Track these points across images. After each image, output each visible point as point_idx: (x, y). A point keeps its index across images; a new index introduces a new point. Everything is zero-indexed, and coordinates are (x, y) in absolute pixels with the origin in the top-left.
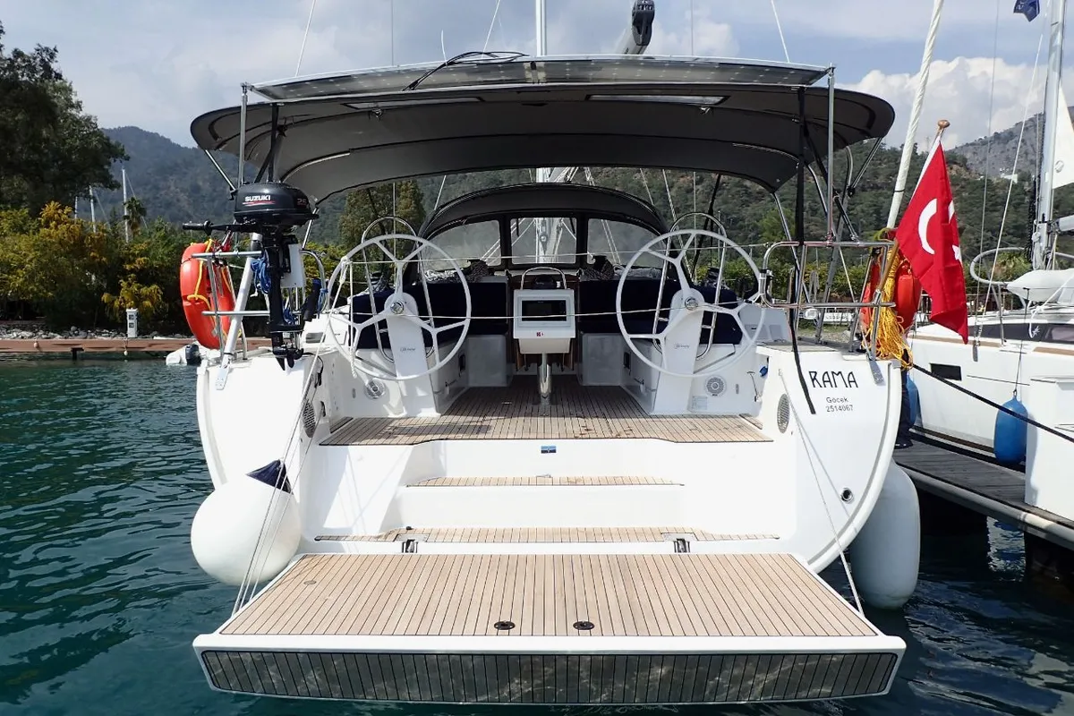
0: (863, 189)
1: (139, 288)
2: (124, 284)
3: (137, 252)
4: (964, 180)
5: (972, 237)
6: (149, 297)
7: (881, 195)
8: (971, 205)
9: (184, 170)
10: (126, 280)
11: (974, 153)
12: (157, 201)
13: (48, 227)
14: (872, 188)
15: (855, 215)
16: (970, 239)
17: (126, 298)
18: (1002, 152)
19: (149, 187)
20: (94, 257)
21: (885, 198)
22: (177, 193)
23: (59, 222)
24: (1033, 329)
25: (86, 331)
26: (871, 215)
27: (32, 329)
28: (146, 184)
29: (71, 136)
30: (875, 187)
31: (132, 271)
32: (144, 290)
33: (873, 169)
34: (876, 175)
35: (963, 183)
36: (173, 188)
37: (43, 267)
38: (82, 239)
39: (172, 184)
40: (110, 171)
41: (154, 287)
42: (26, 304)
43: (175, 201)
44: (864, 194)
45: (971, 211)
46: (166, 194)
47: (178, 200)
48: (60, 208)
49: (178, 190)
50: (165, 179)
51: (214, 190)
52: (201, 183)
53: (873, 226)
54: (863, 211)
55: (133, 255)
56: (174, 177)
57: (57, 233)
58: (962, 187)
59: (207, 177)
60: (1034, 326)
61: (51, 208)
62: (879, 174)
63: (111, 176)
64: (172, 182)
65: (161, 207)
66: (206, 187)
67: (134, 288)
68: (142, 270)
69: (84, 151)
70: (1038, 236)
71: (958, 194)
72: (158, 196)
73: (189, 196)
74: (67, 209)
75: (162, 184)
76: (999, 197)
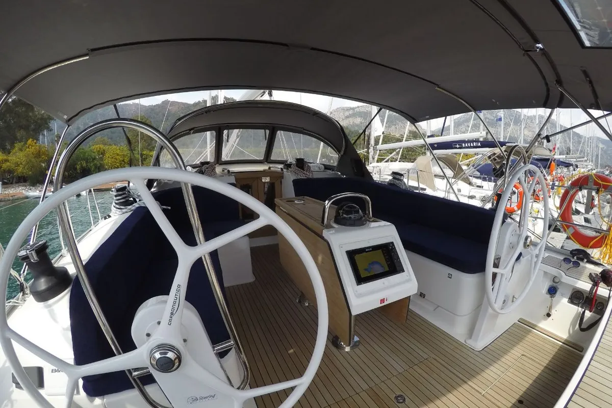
13: (29, 148)
23: (32, 146)
27: (26, 186)
29: (38, 114)
37: (28, 163)
38: (39, 151)
42: (24, 177)
48: (33, 141)
52: (80, 126)
57: (32, 150)
61: (30, 141)
69: (42, 119)
74: (35, 141)
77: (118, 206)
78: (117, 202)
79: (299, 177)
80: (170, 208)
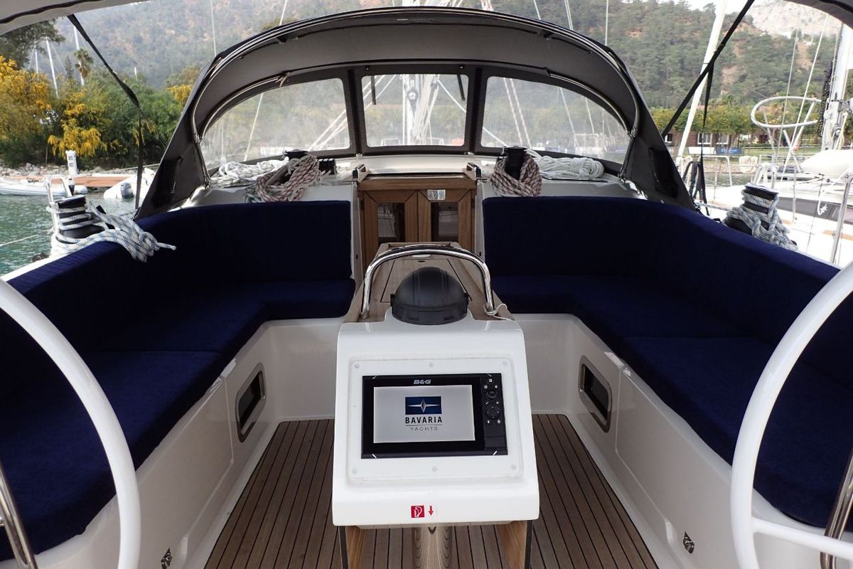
0: (672, 43)
1: (80, 131)
2: (66, 128)
3: (76, 100)
4: (750, 36)
5: (752, 82)
6: (90, 138)
7: (685, 47)
8: (754, 56)
9: (128, 23)
10: (67, 124)
11: (759, 13)
12: (107, 50)
14: (678, 42)
15: (664, 64)
16: (751, 84)
17: (70, 140)
18: (781, 13)
19: (100, 38)
20: (39, 105)
21: (688, 50)
22: (123, 42)
24: (821, 207)
25: (39, 167)
26: (677, 64)
28: (98, 36)
30: (682, 41)
31: (73, 116)
32: (85, 133)
33: (680, 26)
34: (682, 31)
35: (749, 38)
36: (119, 38)
38: (27, 88)
39: (118, 34)
40: (54, 26)
41: (93, 130)
43: (122, 48)
44: (672, 47)
45: (753, 61)
46: (115, 43)
47: (125, 49)
48: (6, 61)
49: (124, 41)
50: (113, 31)
51: (155, 41)
52: (142, 34)
53: (677, 73)
54: (670, 61)
55: (73, 102)
56: (120, 29)
58: (748, 42)
59: (147, 29)
60: (823, 204)
62: (685, 31)
63: (57, 31)
64: (118, 33)
65: (110, 55)
66: (147, 38)
67: (76, 131)
68: (81, 115)
70: (830, 113)
71: (744, 48)
72: (108, 45)
73: (135, 46)
75: (110, 35)
76: (775, 50)
77: (61, 237)
78: (63, 228)
79: (500, 194)
80: (173, 247)
